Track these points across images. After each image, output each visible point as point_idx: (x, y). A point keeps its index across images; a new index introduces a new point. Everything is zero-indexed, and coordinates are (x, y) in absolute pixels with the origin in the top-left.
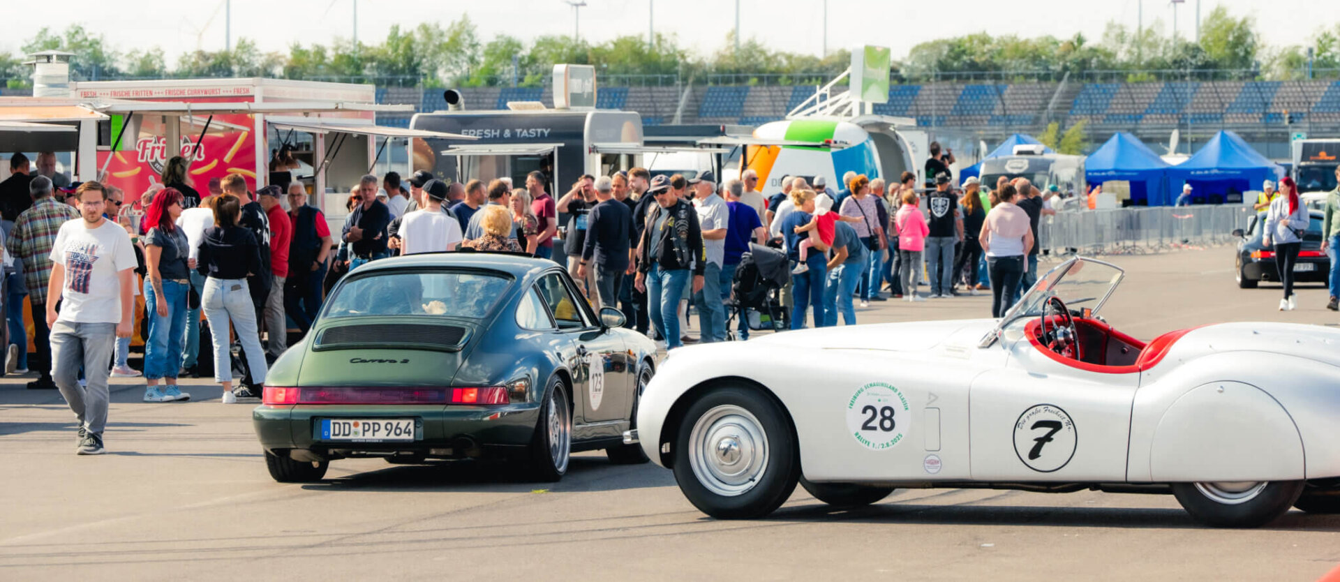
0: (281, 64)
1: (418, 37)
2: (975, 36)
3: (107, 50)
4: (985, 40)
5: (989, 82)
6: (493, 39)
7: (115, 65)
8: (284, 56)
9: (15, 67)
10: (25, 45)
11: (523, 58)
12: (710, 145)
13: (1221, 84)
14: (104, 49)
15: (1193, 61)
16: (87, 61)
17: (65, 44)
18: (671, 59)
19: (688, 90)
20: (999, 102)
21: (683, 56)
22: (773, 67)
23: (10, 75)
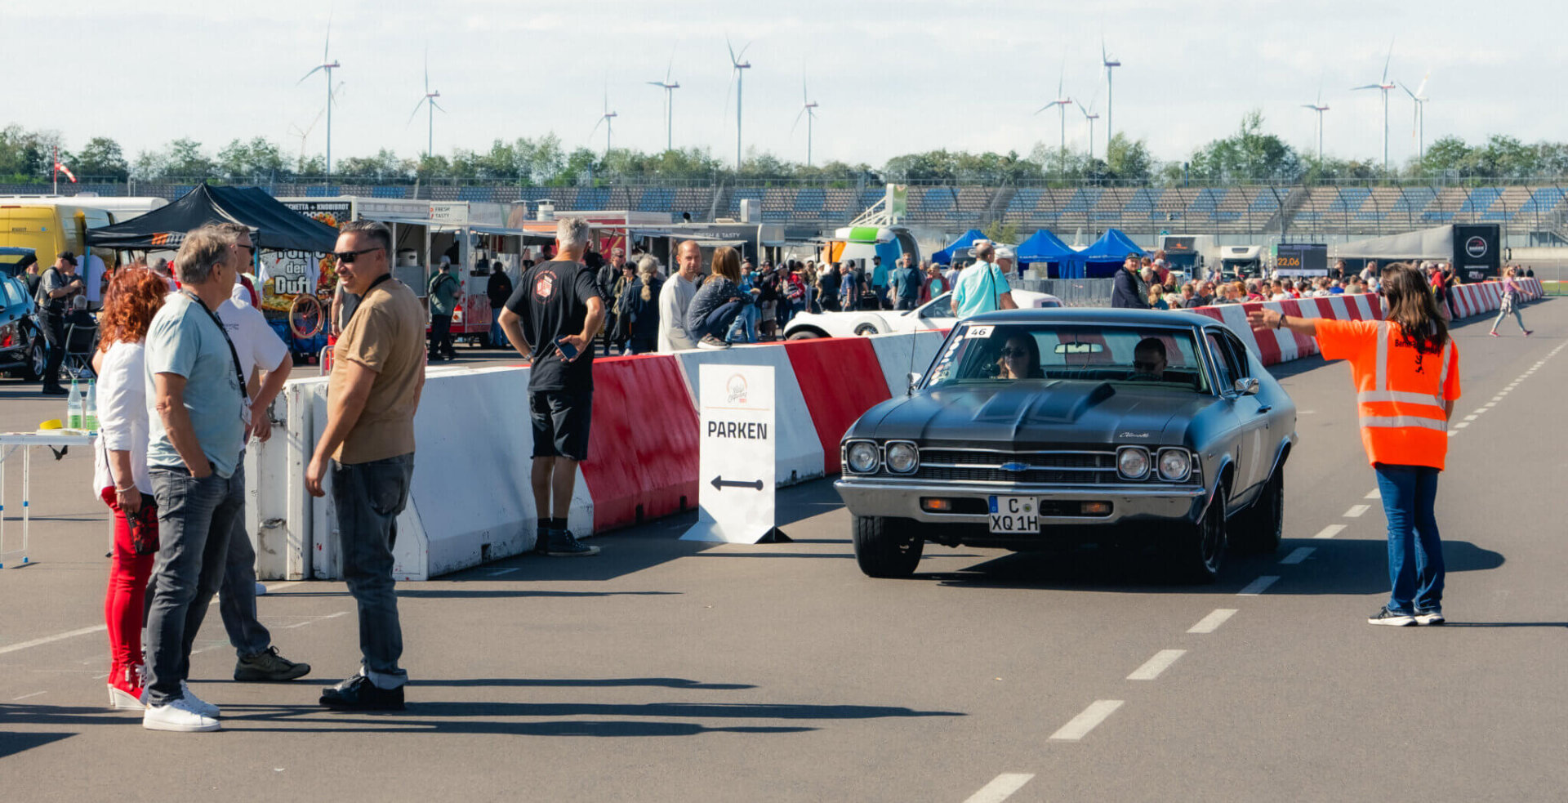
0: (414, 167)
1: (516, 148)
2: (937, 152)
3: (281, 156)
4: (943, 155)
5: (945, 187)
6: (574, 151)
7: (289, 168)
8: (416, 162)
9: (213, 169)
10: (221, 152)
11: (596, 165)
12: (814, 242)
13: (1120, 190)
14: (280, 156)
15: (1100, 173)
16: (267, 165)
17: (251, 152)
18: (706, 167)
19: (721, 190)
20: (954, 202)
21: (717, 166)
22: (784, 173)
23: (210, 175)
